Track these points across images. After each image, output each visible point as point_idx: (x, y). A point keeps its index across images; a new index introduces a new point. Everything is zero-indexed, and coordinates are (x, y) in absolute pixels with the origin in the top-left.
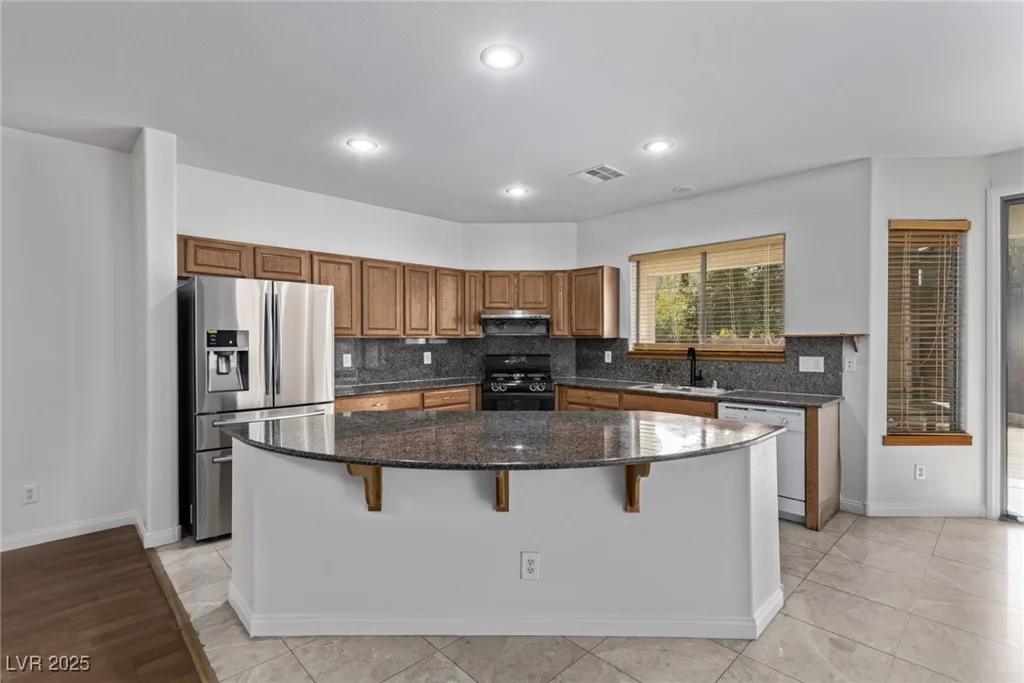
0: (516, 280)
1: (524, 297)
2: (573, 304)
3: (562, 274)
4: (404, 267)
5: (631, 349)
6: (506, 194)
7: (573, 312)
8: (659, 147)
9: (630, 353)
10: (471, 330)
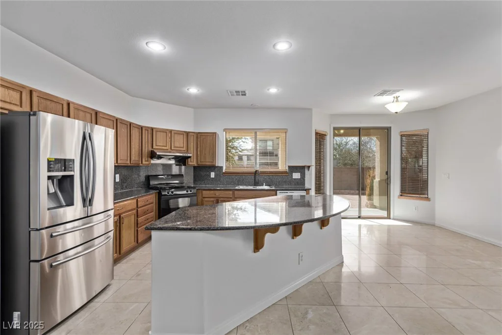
0: (170, 135)
1: (174, 144)
2: (199, 149)
3: (193, 134)
4: (117, 120)
5: (224, 171)
6: (187, 90)
7: (199, 153)
8: (273, 90)
9: (224, 173)
10: (146, 161)
